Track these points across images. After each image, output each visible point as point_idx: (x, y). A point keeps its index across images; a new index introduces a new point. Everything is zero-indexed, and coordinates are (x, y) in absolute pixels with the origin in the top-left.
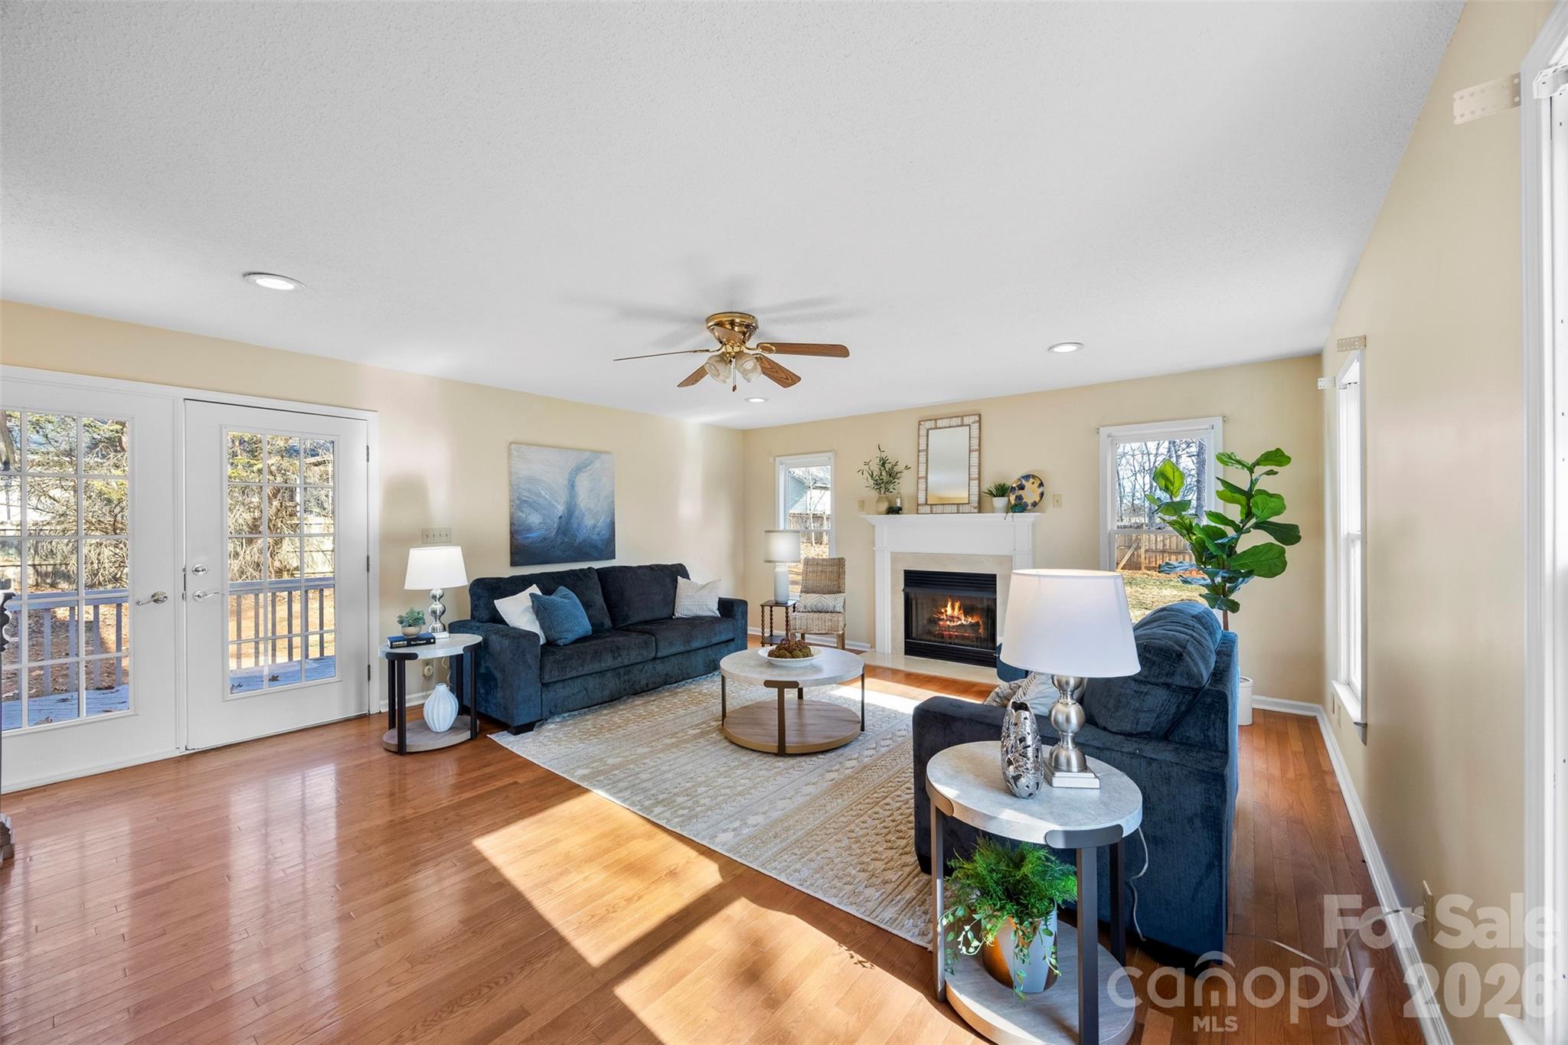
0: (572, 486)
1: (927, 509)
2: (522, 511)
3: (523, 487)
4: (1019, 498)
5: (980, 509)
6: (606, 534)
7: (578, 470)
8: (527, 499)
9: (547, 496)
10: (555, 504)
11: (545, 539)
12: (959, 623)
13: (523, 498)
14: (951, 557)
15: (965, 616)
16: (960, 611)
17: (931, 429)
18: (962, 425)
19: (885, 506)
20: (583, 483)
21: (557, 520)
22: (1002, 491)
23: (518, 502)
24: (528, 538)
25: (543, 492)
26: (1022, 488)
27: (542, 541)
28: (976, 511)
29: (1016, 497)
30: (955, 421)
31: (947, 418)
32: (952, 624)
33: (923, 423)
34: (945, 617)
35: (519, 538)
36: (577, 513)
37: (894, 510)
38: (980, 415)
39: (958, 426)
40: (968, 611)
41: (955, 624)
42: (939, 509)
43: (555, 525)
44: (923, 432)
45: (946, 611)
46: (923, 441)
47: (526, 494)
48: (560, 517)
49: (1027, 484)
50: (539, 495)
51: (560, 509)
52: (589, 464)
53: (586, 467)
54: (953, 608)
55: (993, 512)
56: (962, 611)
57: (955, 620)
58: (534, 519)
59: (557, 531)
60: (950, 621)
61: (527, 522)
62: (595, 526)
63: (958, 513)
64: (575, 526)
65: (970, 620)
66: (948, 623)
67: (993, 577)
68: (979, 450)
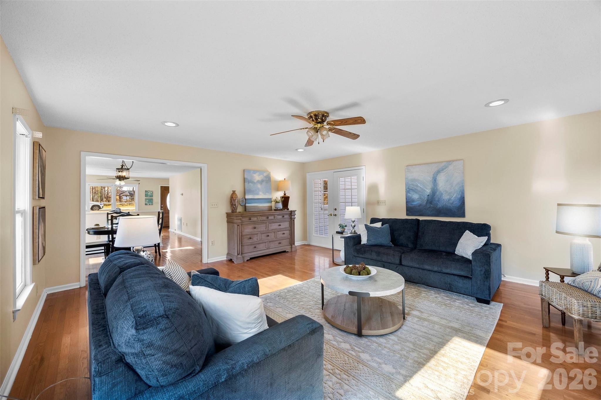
0: (435, 180)
2: (410, 193)
3: (410, 183)
6: (457, 203)
7: (438, 172)
8: (412, 188)
9: (421, 186)
10: (426, 189)
11: (421, 205)
13: (410, 188)
20: (441, 179)
21: (426, 197)
23: (408, 190)
24: (412, 204)
25: (419, 185)
27: (419, 206)
35: (408, 204)
36: (438, 193)
43: (426, 199)
47: (412, 186)
48: (428, 196)
50: (417, 186)
51: (428, 191)
52: (445, 168)
53: (443, 170)
58: (415, 196)
59: (427, 202)
61: (412, 198)
62: (449, 200)
64: (437, 199)
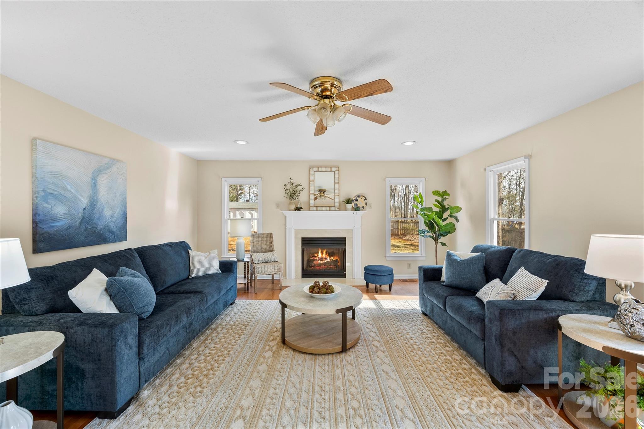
0: (94, 184)
1: (315, 208)
2: (47, 203)
3: (49, 180)
4: (356, 205)
5: (339, 209)
6: (120, 222)
7: (99, 171)
8: (52, 192)
9: (72, 190)
10: (80, 197)
11: (70, 227)
12: (326, 261)
13: (49, 191)
14: (325, 231)
15: (330, 257)
16: (326, 254)
17: (316, 171)
18: (331, 171)
19: (293, 207)
20: (103, 182)
21: (81, 211)
22: (349, 201)
23: (43, 194)
24: (53, 227)
25: (69, 187)
26: (357, 200)
27: (67, 229)
28: (338, 210)
29: (355, 204)
30: (327, 169)
31: (324, 167)
32: (322, 262)
33: (312, 168)
34: (317, 259)
35: (44, 227)
36: (98, 205)
37: (298, 209)
38: (339, 168)
39: (329, 171)
40: (330, 254)
41: (324, 262)
42: (321, 208)
43: (80, 215)
44: (312, 172)
45: (318, 255)
46: (312, 177)
47: (53, 187)
48: (84, 209)
49: (359, 199)
50: (65, 189)
51: (84, 202)
52: (108, 168)
53: (106, 169)
54: (322, 253)
55: (346, 210)
56: (327, 255)
57: (324, 260)
58: (60, 210)
59: (82, 220)
60: (321, 260)
61: (53, 212)
62: (112, 216)
63: (330, 210)
64: (97, 216)
65: (332, 259)
66: (320, 261)
67: (345, 238)
68: (339, 183)
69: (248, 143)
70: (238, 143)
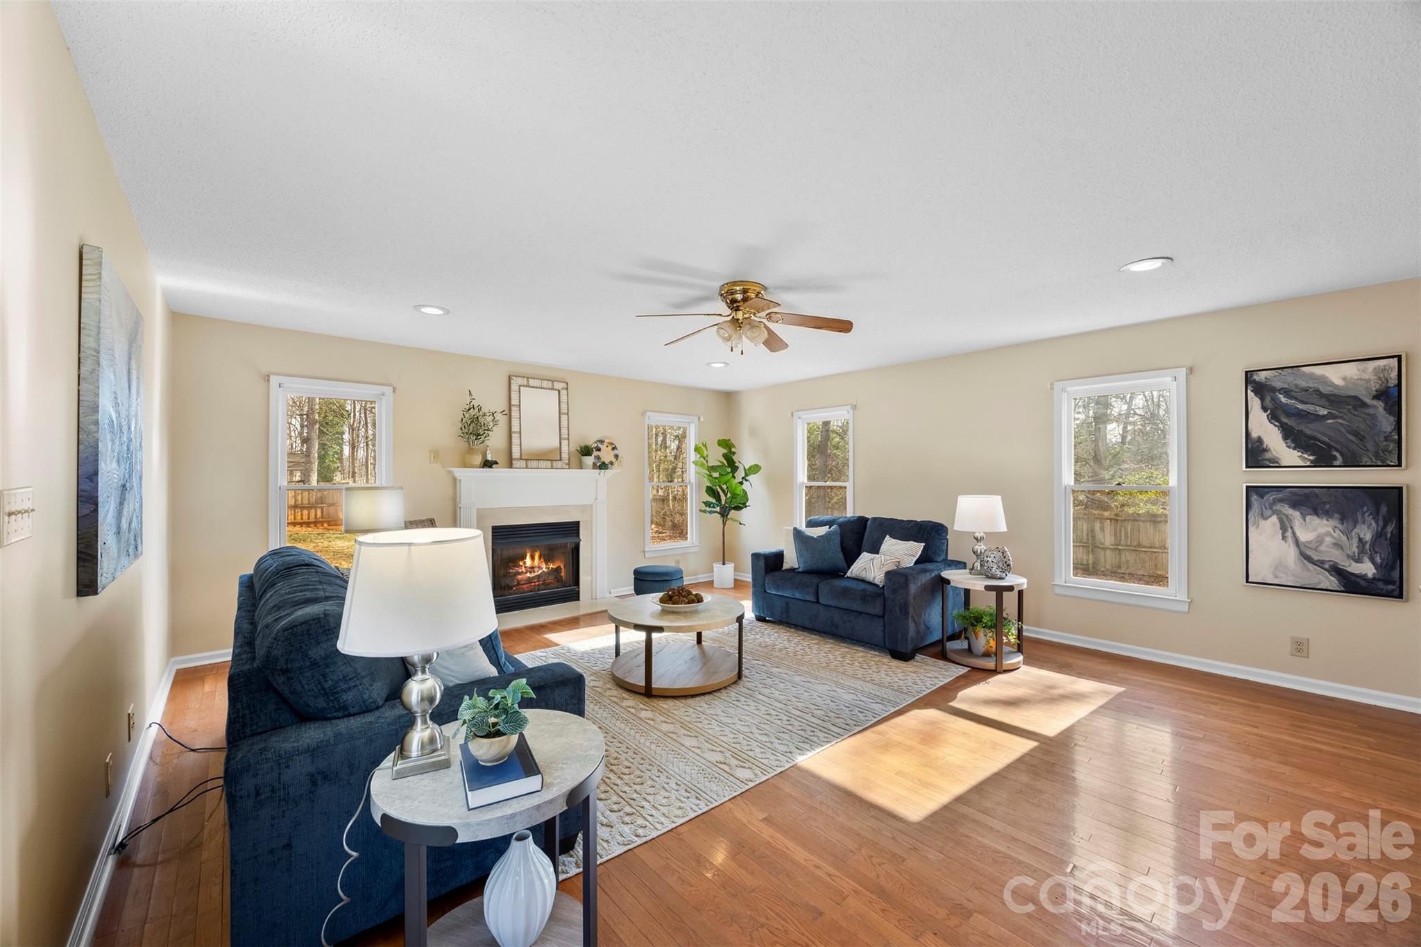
1: (523, 463)
4: (598, 458)
5: (569, 466)
12: (540, 571)
14: (541, 510)
15: (546, 564)
16: (540, 559)
17: (524, 386)
18: (553, 389)
19: (478, 460)
22: (586, 451)
26: (599, 450)
28: (567, 467)
29: (595, 456)
30: (545, 384)
31: (539, 379)
32: (533, 575)
33: (514, 378)
34: (524, 570)
37: (488, 464)
38: (567, 384)
39: (549, 389)
40: (547, 558)
41: (536, 574)
42: (535, 463)
44: (514, 387)
45: (525, 563)
46: (514, 396)
49: (603, 447)
54: (533, 558)
55: (581, 468)
56: (542, 560)
57: (536, 570)
60: (531, 572)
63: (552, 468)
65: (551, 566)
66: (528, 575)
67: (577, 524)
68: (568, 414)
69: (447, 312)
70: (423, 312)
